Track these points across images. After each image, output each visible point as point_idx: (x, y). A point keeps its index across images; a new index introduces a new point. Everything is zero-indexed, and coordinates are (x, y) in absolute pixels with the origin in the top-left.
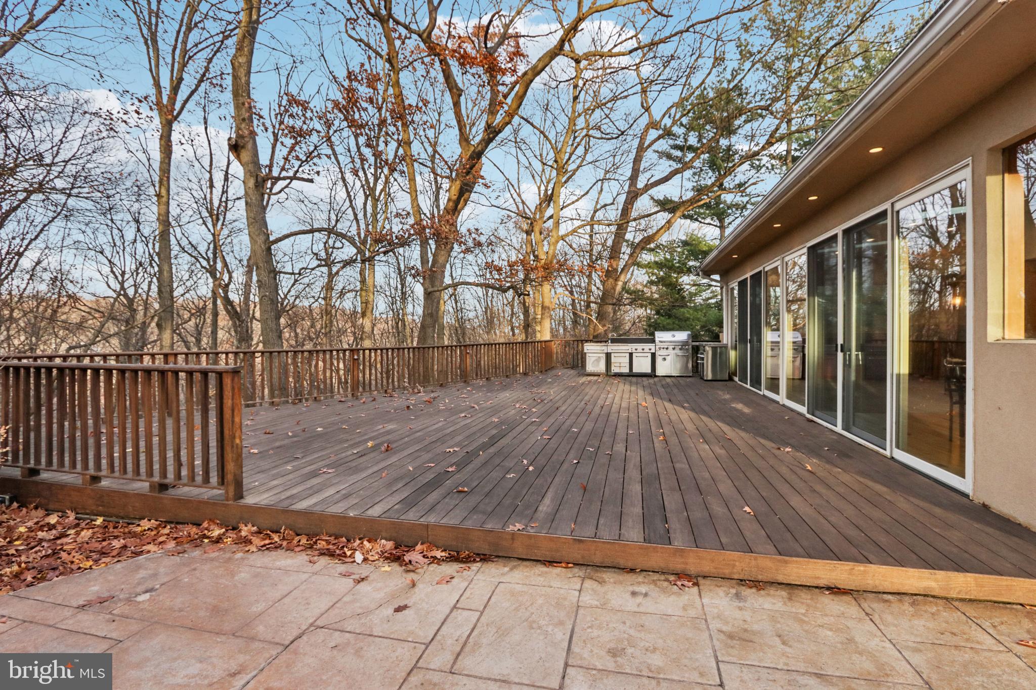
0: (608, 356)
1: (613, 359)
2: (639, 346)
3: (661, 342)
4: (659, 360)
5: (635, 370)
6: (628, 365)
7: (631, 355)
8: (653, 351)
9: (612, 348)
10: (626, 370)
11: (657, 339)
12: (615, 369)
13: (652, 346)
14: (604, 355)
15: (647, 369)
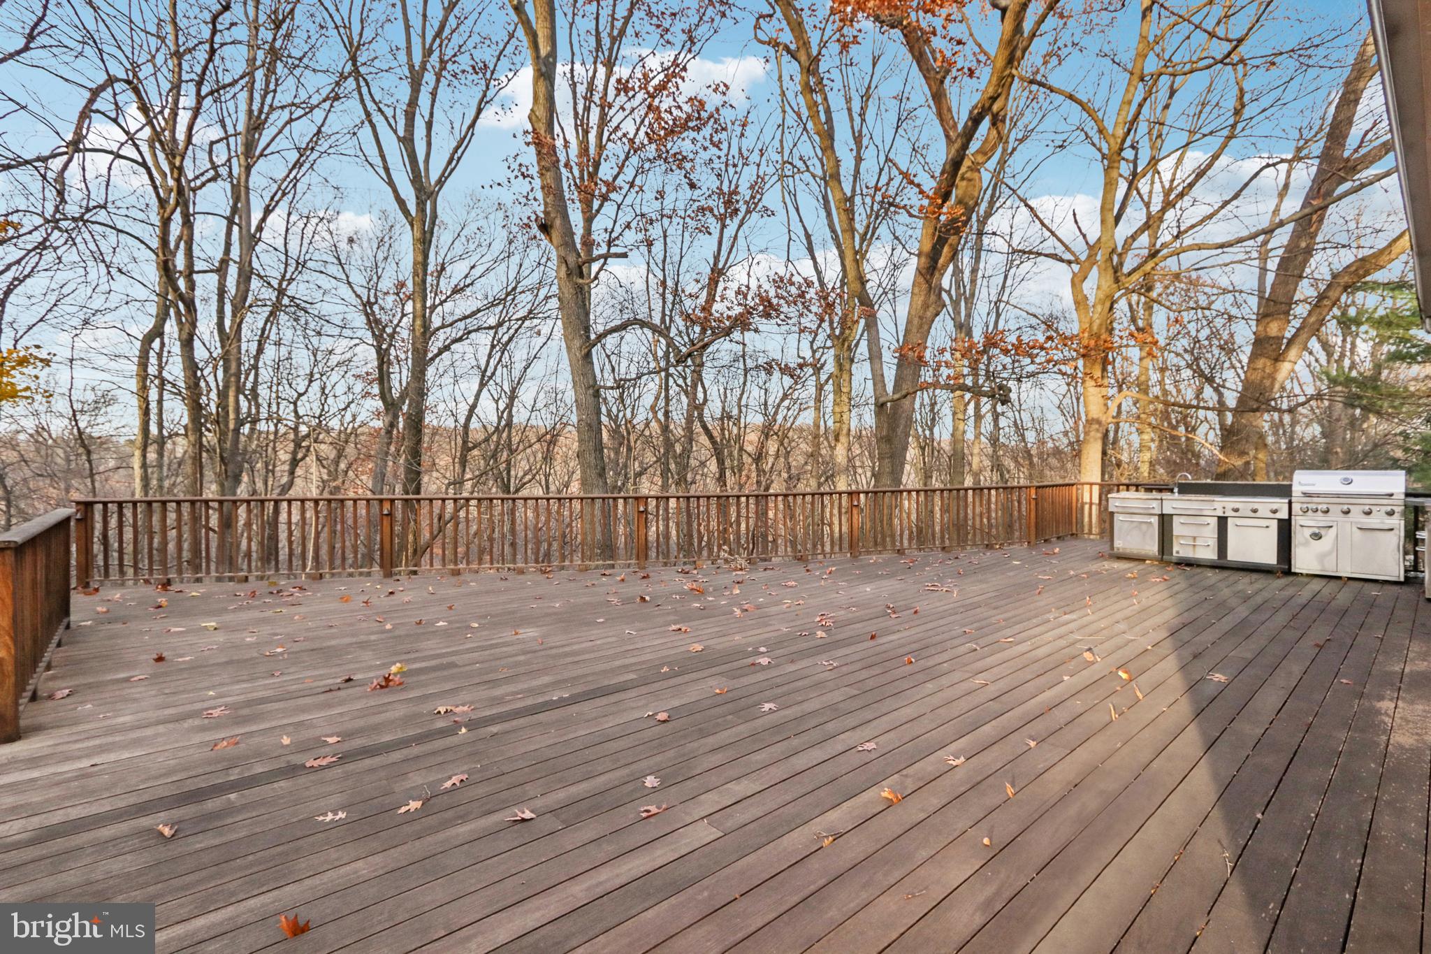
0: (1165, 521)
1: (1177, 529)
2: (1243, 503)
3: (1306, 495)
4: (1300, 536)
5: (1233, 555)
6: (1213, 542)
7: (1222, 521)
8: (1284, 515)
9: (1173, 503)
10: (1210, 554)
11: (1297, 489)
12: (1180, 550)
13: (1280, 504)
14: (1155, 520)
15: (1268, 556)
